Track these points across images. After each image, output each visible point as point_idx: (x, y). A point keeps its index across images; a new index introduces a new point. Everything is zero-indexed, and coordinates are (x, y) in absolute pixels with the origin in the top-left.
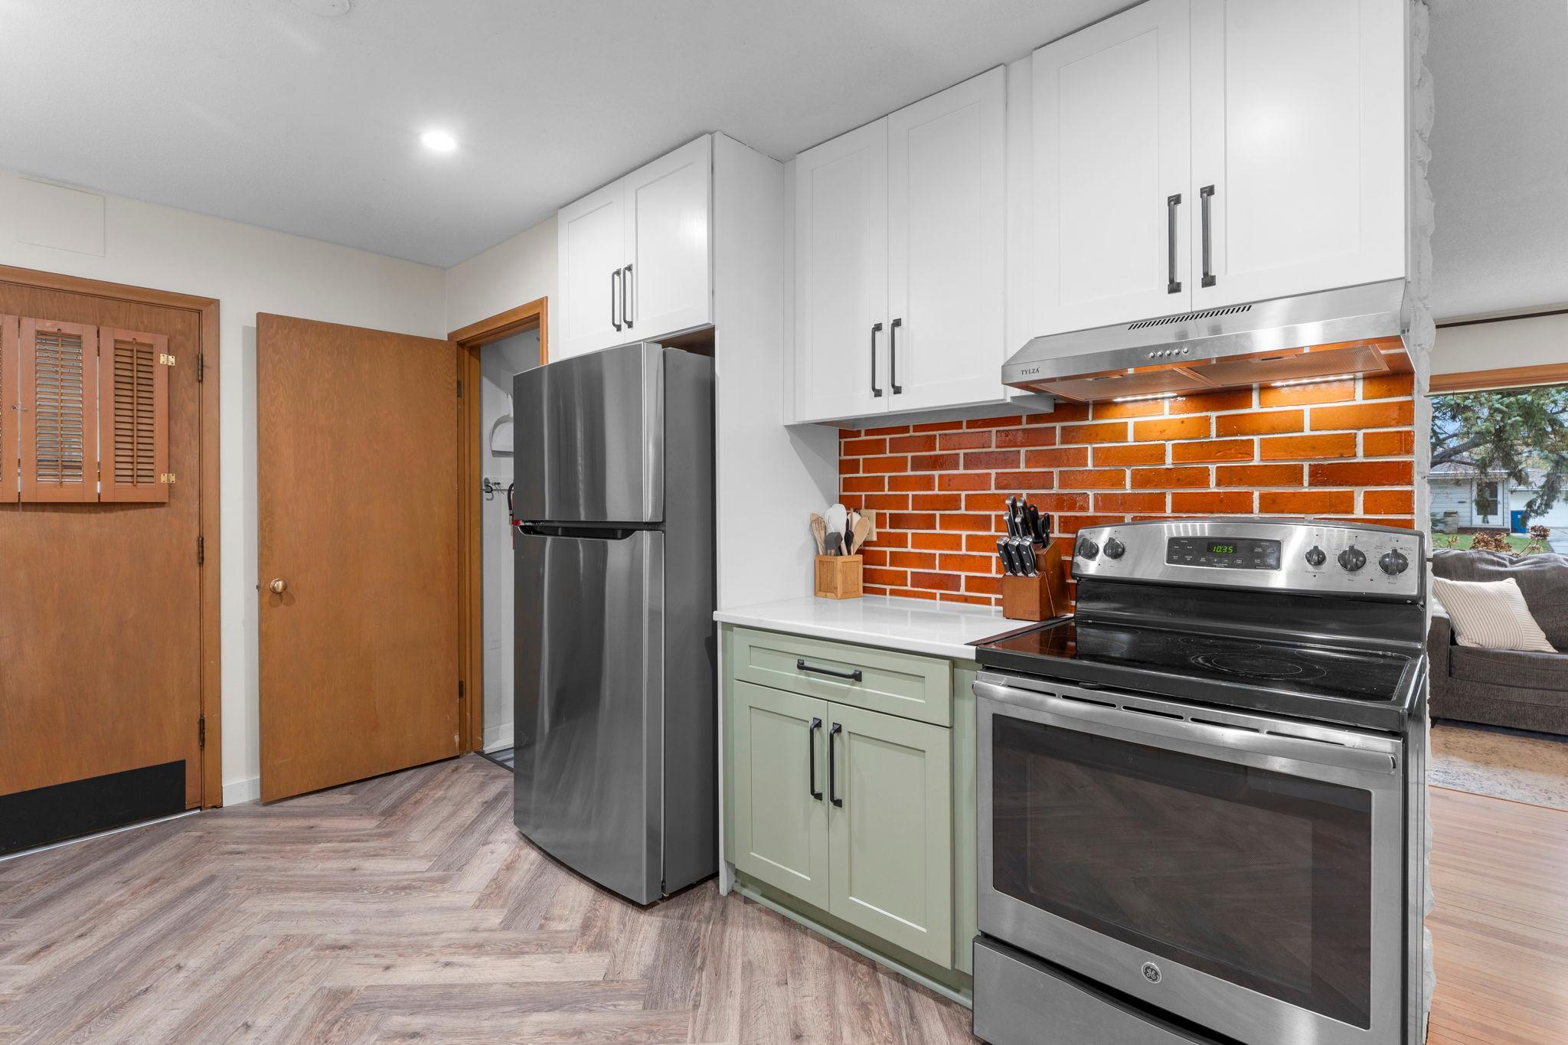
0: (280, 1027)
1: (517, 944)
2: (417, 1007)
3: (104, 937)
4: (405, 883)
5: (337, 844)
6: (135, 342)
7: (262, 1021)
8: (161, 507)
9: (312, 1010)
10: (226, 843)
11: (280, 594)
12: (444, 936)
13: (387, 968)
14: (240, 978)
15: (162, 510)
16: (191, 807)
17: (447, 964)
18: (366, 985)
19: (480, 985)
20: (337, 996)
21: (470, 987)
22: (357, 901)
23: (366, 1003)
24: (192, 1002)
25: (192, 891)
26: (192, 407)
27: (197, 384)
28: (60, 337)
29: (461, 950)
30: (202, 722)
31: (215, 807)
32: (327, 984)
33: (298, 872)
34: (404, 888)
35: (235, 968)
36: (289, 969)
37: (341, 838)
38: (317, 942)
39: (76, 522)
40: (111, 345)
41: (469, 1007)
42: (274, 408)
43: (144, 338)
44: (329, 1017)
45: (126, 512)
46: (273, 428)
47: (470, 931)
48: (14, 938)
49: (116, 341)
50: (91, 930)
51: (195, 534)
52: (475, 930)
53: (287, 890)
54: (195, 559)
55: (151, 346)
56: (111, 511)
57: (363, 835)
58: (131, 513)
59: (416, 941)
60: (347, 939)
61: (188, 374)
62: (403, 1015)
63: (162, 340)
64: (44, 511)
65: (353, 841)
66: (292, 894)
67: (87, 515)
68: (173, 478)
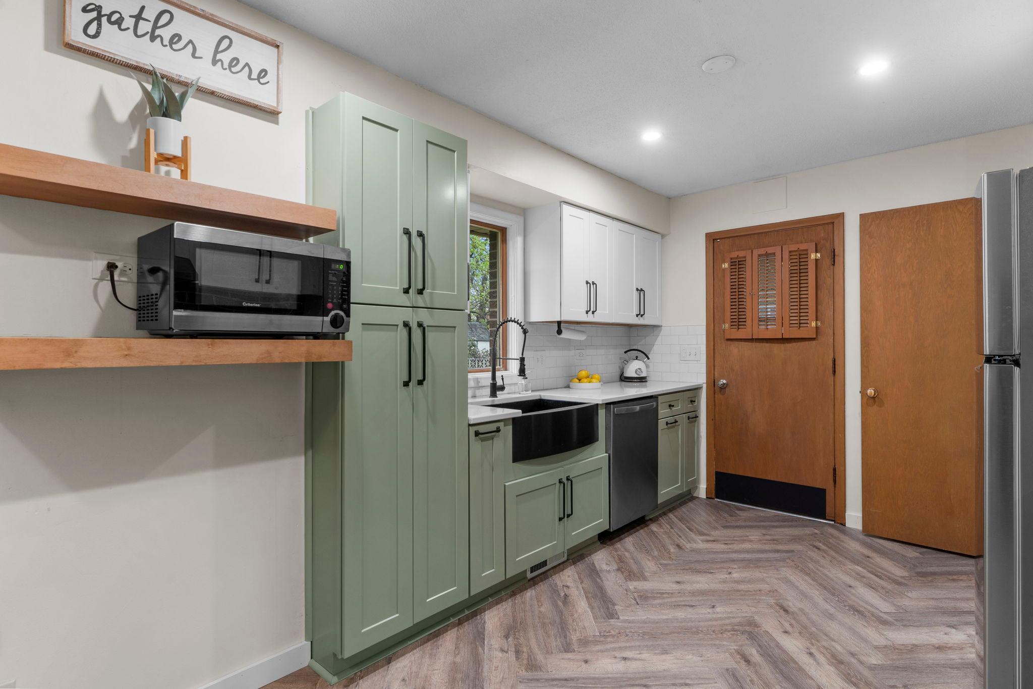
0: (719, 616)
1: (861, 679)
2: (766, 654)
3: (729, 548)
4: (861, 609)
5: (865, 571)
6: (798, 250)
7: (718, 609)
8: (813, 340)
9: (738, 620)
10: (820, 542)
11: (874, 398)
12: (833, 643)
13: (786, 632)
14: (738, 591)
15: (814, 342)
16: (829, 518)
17: (811, 654)
18: (767, 630)
19: (807, 674)
20: (752, 623)
21: (800, 669)
22: (825, 600)
23: (755, 635)
24: (713, 586)
25: (777, 551)
26: (829, 281)
27: (832, 267)
28: (767, 255)
29: (828, 656)
30: (835, 470)
31: (842, 524)
32: (756, 617)
33: (825, 571)
34: (858, 611)
35: (742, 587)
36: (756, 601)
37: (872, 570)
38: (781, 601)
39: (776, 348)
40: (788, 252)
41: (785, 676)
42: (870, 274)
43: (803, 247)
44: (736, 627)
45: (796, 343)
46: (869, 288)
47: (850, 653)
48: (712, 533)
49: (790, 252)
50: (730, 544)
51: (831, 357)
52: (853, 654)
53: (808, 574)
54: (831, 370)
55: (807, 250)
56: (790, 343)
57: (886, 576)
58: (799, 344)
59: (817, 634)
60: (792, 609)
61: (827, 262)
62: (758, 651)
63: (812, 246)
64: (763, 342)
65: (876, 575)
66: (807, 578)
67: (780, 345)
68: (819, 324)
